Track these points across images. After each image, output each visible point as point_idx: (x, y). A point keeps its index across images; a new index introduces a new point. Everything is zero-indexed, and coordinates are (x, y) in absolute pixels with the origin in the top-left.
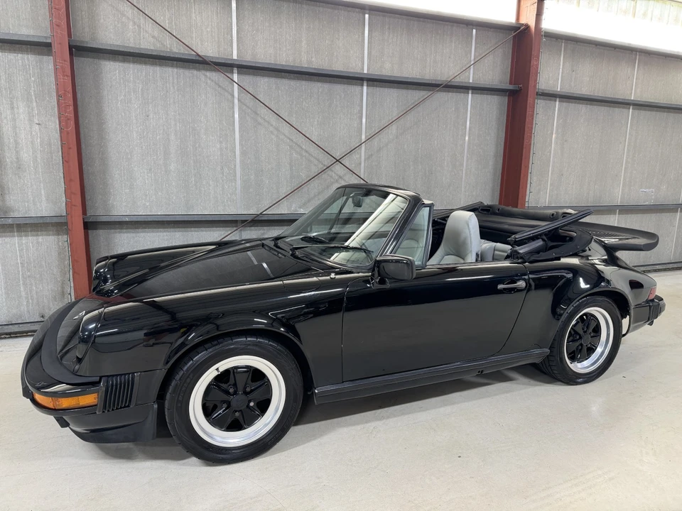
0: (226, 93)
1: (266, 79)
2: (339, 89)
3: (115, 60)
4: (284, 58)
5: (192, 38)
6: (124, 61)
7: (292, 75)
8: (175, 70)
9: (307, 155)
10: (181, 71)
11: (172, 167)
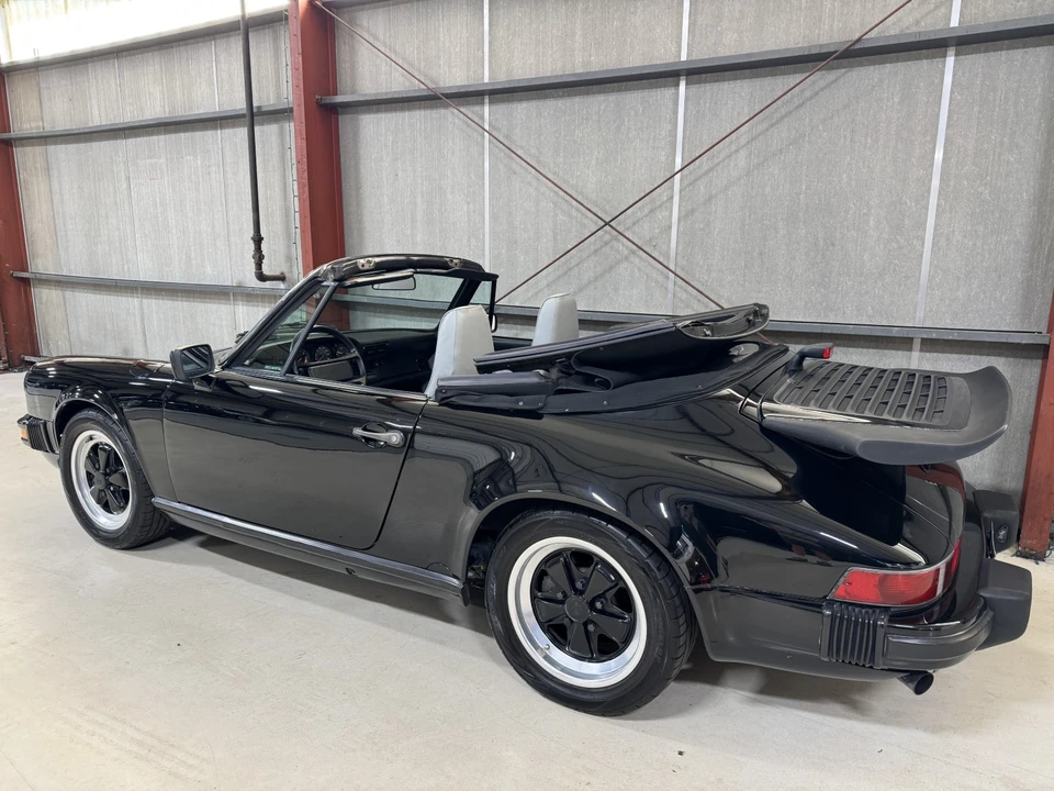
0: (475, 134)
1: (524, 105)
2: (634, 99)
3: (370, 112)
4: (550, 66)
5: (439, 66)
6: (378, 111)
7: (560, 92)
8: (423, 112)
9: (579, 215)
10: (428, 112)
11: (418, 239)
